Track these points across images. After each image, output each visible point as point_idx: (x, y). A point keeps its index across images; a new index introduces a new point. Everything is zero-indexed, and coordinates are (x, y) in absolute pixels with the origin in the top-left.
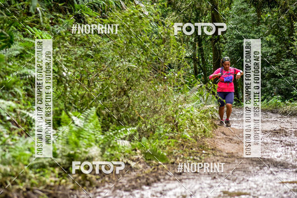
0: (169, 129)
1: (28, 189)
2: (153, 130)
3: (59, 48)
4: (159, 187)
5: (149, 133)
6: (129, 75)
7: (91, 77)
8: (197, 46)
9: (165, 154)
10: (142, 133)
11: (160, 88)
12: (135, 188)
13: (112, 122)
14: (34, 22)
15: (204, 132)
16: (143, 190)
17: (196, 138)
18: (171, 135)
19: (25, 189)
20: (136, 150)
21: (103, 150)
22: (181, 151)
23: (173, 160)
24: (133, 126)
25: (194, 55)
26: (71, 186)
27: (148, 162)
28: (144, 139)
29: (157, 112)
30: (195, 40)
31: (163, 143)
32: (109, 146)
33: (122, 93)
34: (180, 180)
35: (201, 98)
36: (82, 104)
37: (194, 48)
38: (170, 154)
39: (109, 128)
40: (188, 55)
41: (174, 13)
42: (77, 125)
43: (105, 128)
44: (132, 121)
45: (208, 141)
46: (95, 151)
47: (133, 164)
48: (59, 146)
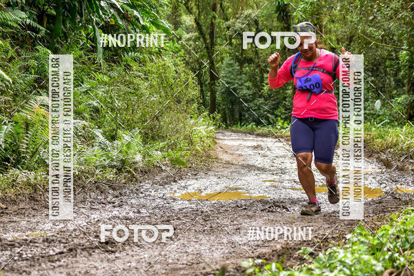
0: (186, 145)
1: (96, 182)
2: (175, 144)
4: (182, 183)
5: (173, 146)
6: (160, 106)
9: (185, 161)
10: (168, 146)
12: (166, 183)
13: (148, 138)
14: (97, 69)
15: (209, 146)
16: (172, 185)
17: (204, 150)
18: (188, 148)
19: (94, 182)
20: (165, 158)
21: (144, 157)
22: (195, 159)
23: (190, 165)
26: (124, 181)
27: (173, 166)
28: (170, 150)
29: (179, 132)
31: (183, 153)
32: (148, 155)
33: (155, 119)
34: (196, 179)
38: (188, 161)
39: (147, 142)
42: (126, 140)
43: (145, 142)
44: (163, 138)
45: (212, 153)
46: (138, 158)
47: (163, 168)
48: (115, 153)
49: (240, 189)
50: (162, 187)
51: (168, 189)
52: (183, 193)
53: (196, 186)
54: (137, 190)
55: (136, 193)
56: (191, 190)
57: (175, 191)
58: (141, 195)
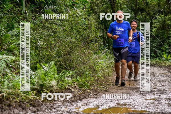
0: (91, 73)
1: (20, 101)
2: (83, 73)
3: (36, 31)
4: (86, 101)
5: (81, 74)
6: (71, 45)
7: (52, 46)
8: (105, 31)
9: (89, 85)
10: (77, 74)
11: (86, 52)
12: (73, 101)
13: (62, 68)
14: (24, 18)
15: (108, 74)
16: (78, 102)
17: (104, 77)
18: (92, 75)
19: (19, 101)
20: (74, 83)
21: (58, 82)
22: (97, 83)
23: (92, 88)
24: (73, 71)
25: (103, 35)
27: (80, 88)
28: (78, 77)
29: (85, 64)
30: (104, 28)
31: (88, 79)
32: (61, 80)
33: (68, 54)
34: (96, 98)
35: (107, 57)
36: (48, 59)
37: (104, 32)
38: (91, 84)
39: (61, 71)
40: (100, 35)
41: (93, 14)
42: (45, 70)
43: (59, 72)
44: (72, 68)
45: (110, 78)
46: (54, 83)
47: (73, 90)
48: (36, 80)
49: (128, 105)
50: (70, 104)
51: (75, 105)
52: (86, 108)
53: (95, 103)
54: (52, 107)
55: (50, 109)
56: (91, 106)
57: (80, 107)
58: (54, 110)
